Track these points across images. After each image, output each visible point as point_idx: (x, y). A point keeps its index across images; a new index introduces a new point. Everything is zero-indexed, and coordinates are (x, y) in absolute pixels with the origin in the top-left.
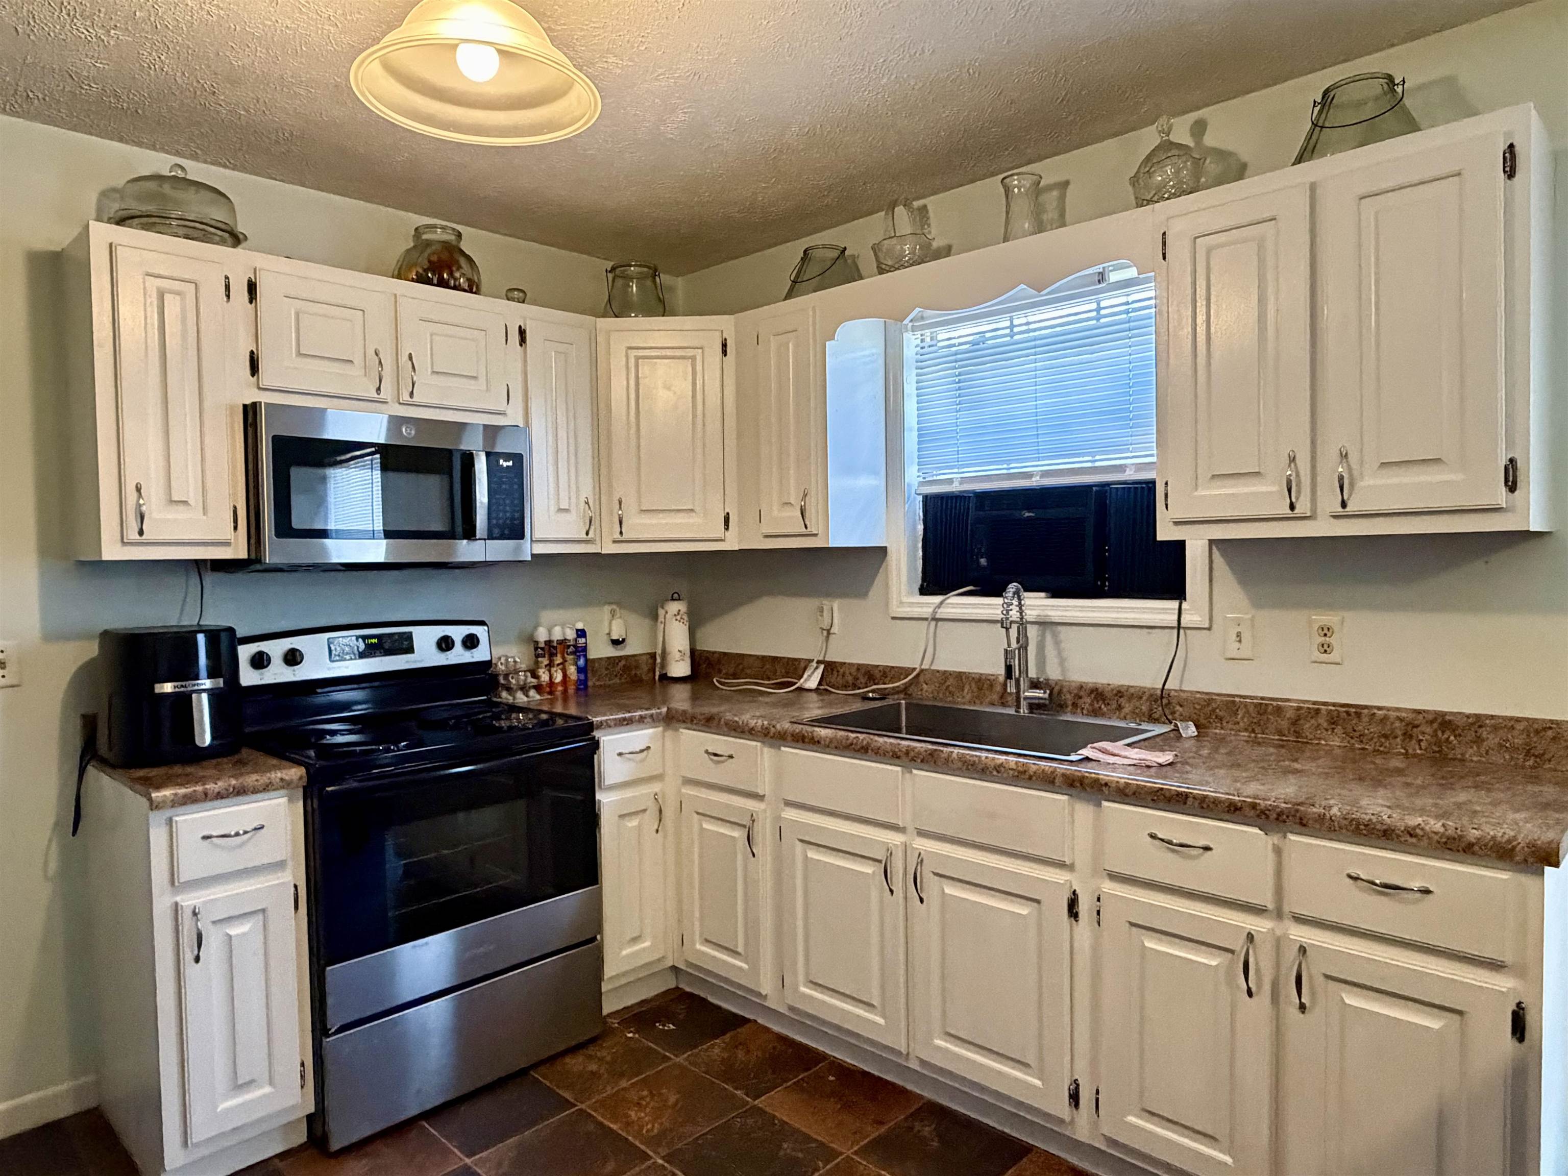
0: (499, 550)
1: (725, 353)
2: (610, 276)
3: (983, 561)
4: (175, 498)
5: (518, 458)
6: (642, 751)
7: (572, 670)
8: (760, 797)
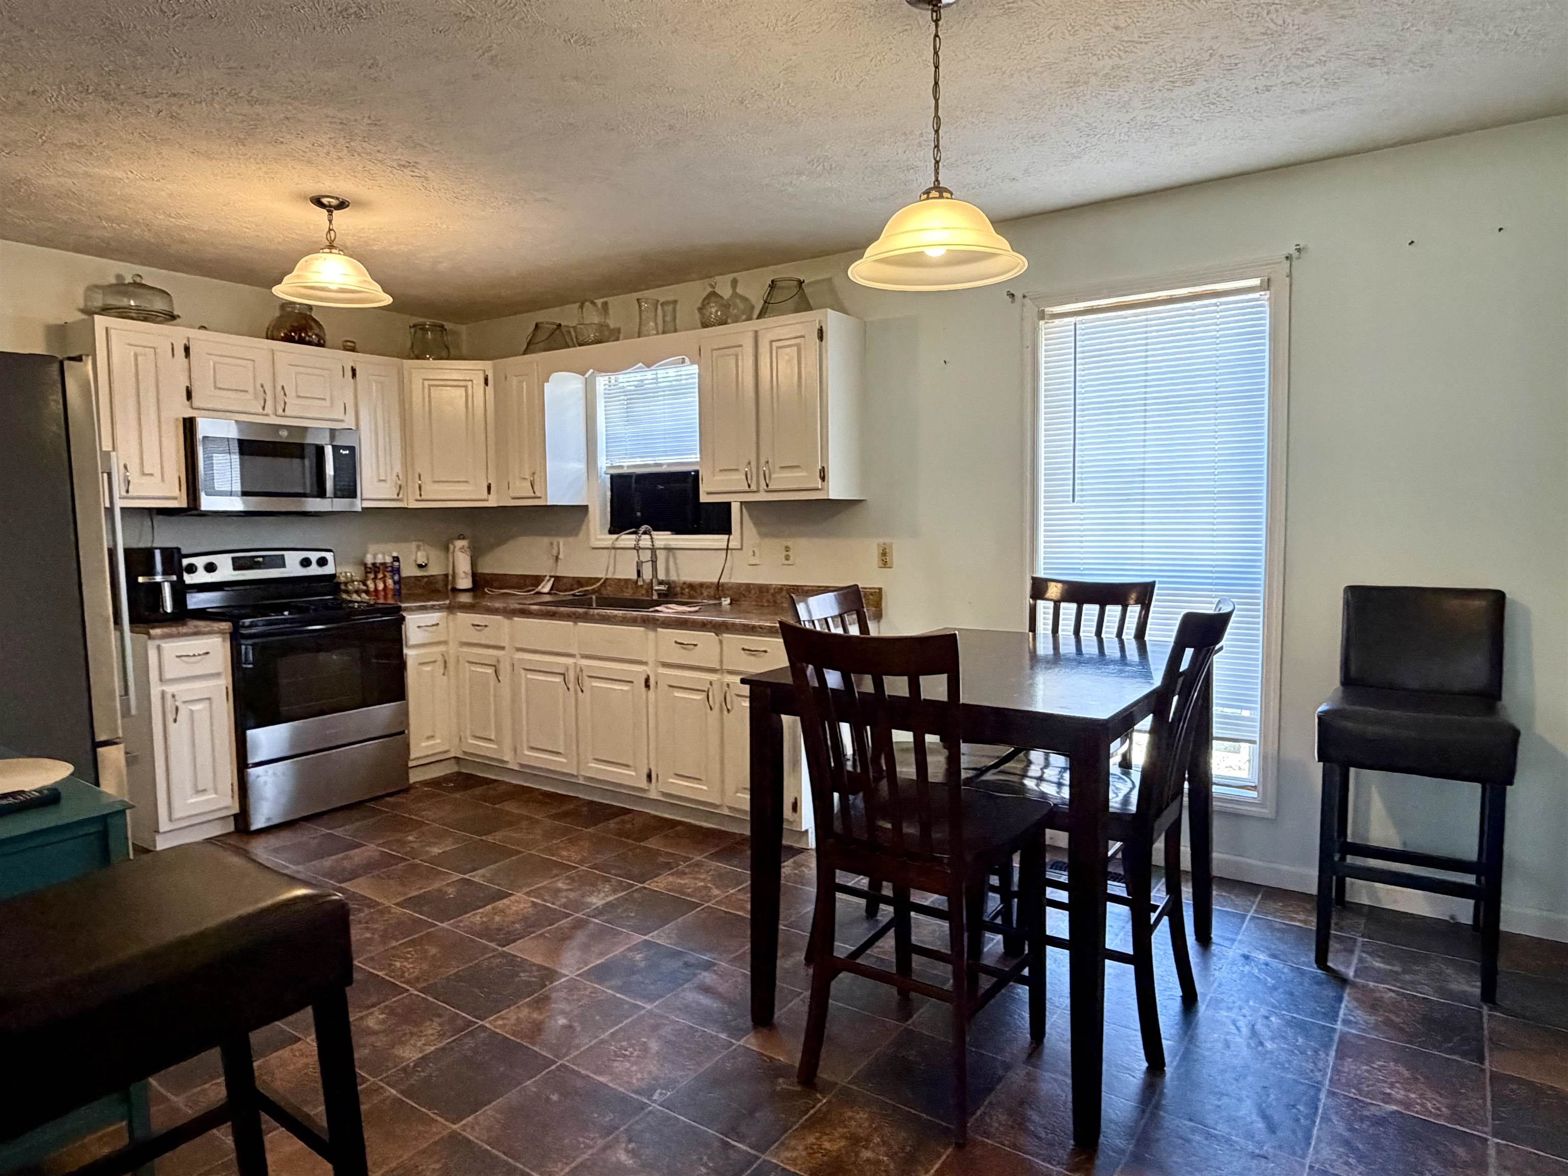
0: (340, 504)
1: (486, 383)
2: (413, 330)
3: (639, 514)
4: (146, 472)
5: (352, 449)
6: (433, 625)
7: (390, 582)
8: (503, 648)
